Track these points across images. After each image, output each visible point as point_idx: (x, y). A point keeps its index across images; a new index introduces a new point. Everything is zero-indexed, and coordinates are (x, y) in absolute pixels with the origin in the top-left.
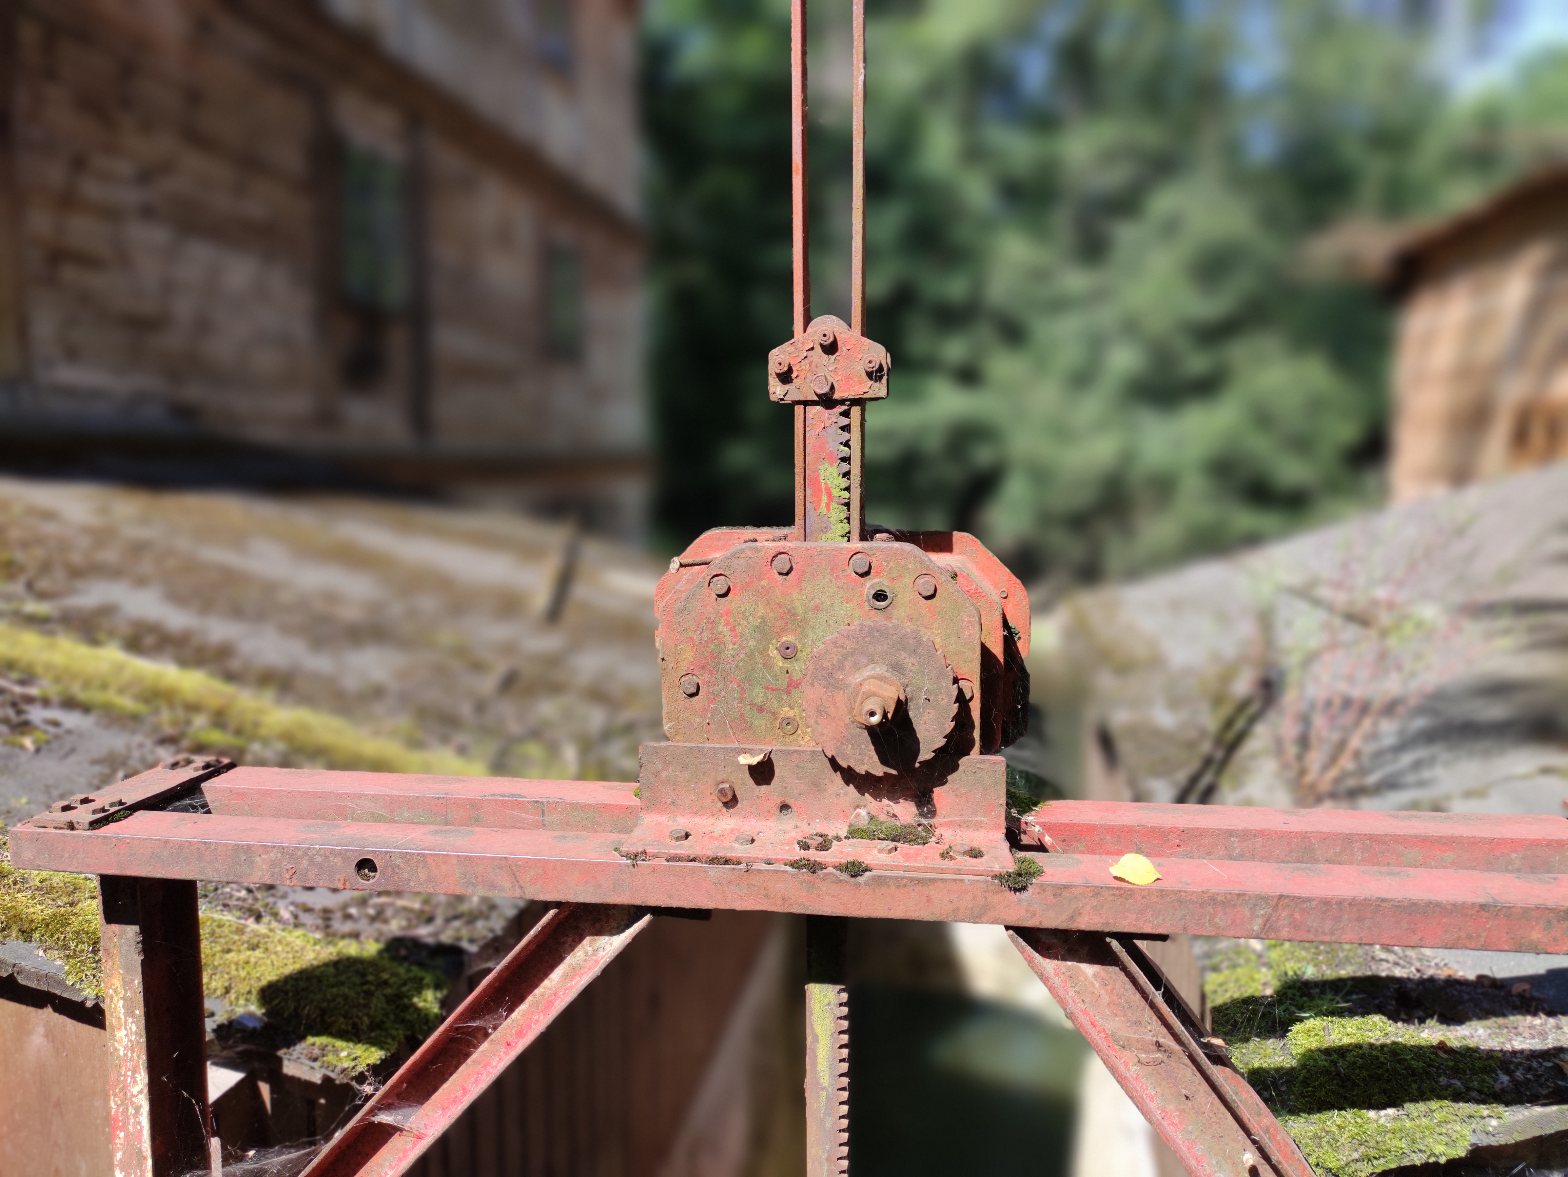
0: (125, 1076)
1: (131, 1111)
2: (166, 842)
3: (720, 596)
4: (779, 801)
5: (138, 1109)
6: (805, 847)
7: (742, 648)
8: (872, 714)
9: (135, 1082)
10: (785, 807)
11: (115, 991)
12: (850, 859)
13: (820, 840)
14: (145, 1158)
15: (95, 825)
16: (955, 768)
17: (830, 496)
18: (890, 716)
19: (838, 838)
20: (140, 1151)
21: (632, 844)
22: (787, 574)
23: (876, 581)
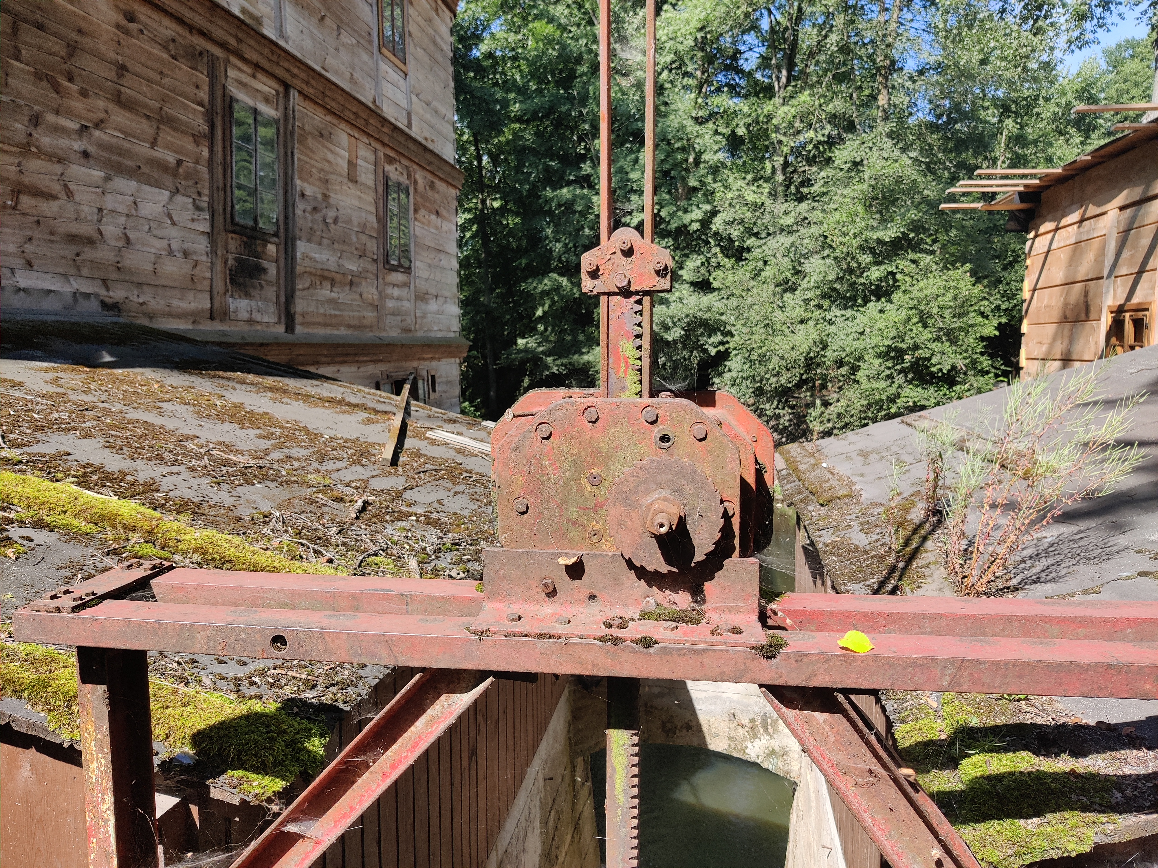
0: (98, 797)
1: (102, 823)
2: (130, 622)
3: (544, 439)
4: (587, 592)
5: (106, 821)
6: (609, 626)
7: (560, 477)
8: (661, 526)
9: (104, 802)
10: (592, 597)
11: (89, 734)
12: (643, 635)
13: (620, 621)
14: (112, 858)
15: (76, 609)
16: (721, 567)
17: (627, 364)
18: (674, 527)
19: (633, 620)
20: (108, 853)
21: (479, 623)
22: (595, 422)
23: (662, 427)
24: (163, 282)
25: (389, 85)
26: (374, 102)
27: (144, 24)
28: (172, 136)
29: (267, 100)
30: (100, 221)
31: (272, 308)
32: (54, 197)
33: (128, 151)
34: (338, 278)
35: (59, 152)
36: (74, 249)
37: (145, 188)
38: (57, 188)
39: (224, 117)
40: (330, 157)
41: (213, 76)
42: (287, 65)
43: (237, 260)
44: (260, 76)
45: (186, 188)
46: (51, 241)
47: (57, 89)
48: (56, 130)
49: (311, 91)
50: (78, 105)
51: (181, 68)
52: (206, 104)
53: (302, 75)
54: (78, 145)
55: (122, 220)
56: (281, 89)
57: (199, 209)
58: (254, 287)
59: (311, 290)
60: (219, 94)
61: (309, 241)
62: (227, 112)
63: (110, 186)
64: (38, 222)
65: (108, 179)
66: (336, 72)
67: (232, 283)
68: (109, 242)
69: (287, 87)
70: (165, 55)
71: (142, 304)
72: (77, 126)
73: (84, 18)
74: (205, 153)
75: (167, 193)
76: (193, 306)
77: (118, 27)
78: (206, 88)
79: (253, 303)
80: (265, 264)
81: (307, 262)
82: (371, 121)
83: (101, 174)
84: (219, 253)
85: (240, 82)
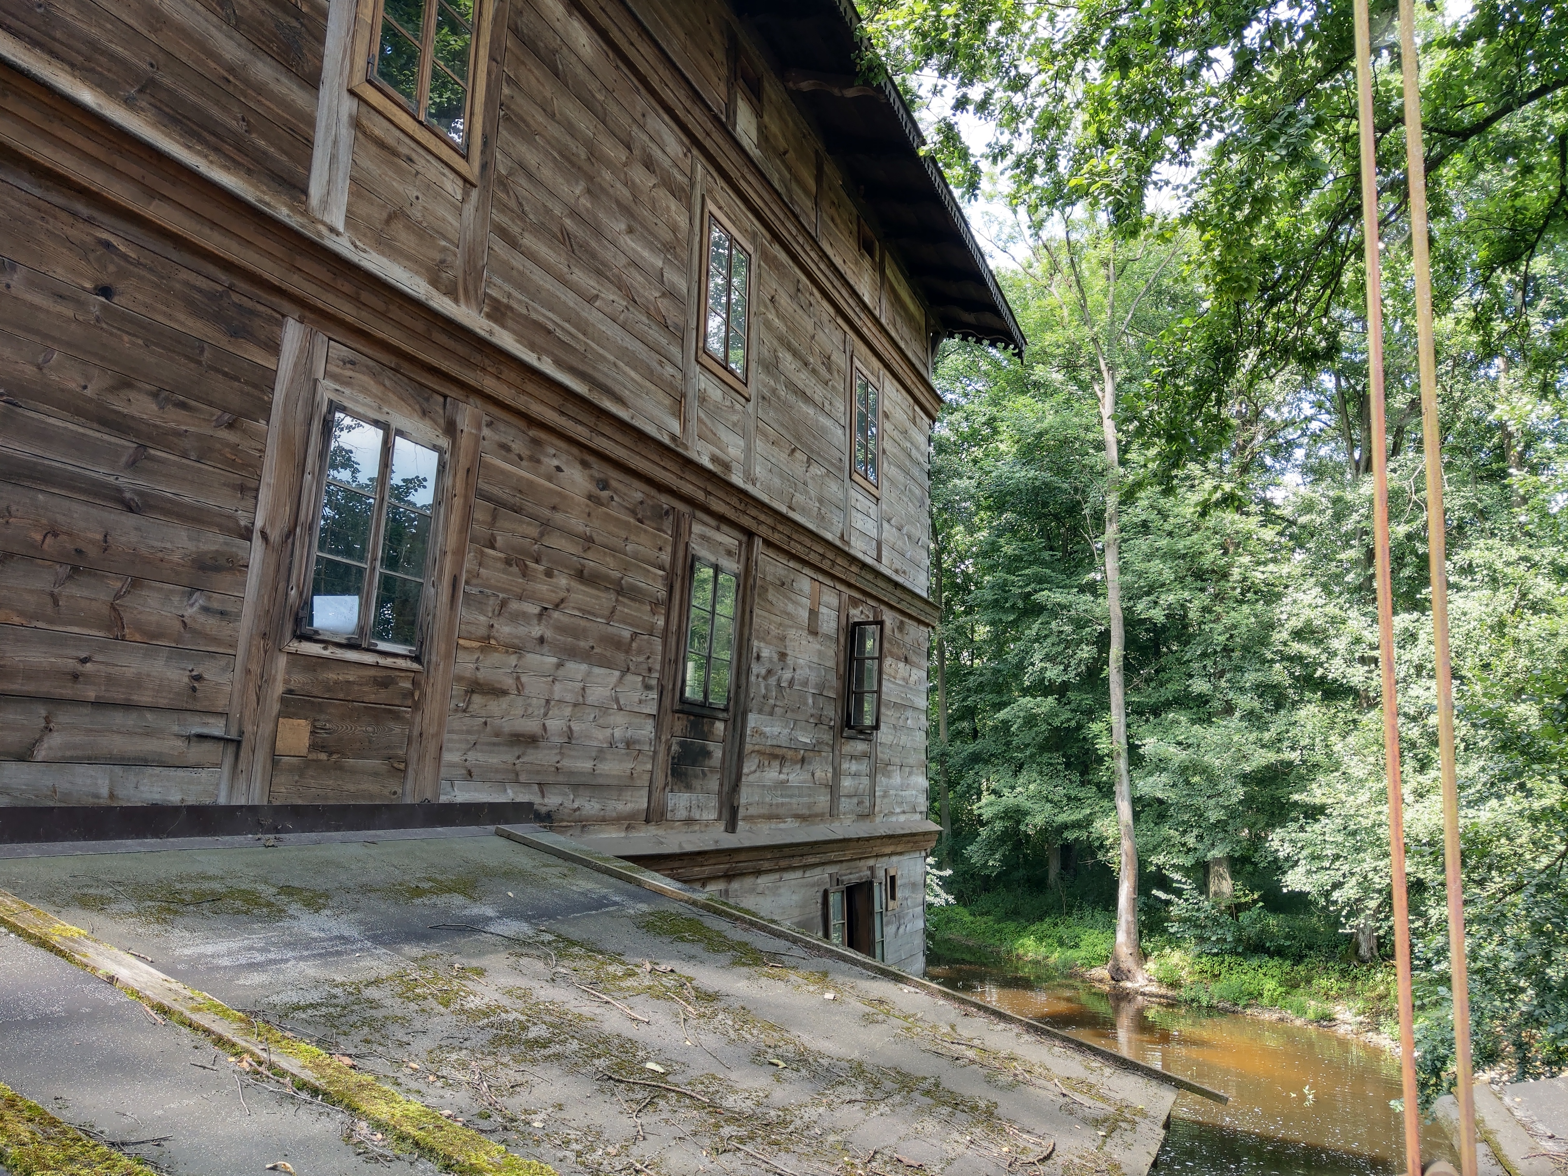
24: (601, 781)
25: (859, 515)
26: (842, 537)
27: (615, 491)
28: (629, 607)
29: (729, 553)
30: (546, 714)
31: (714, 802)
32: (504, 693)
33: (585, 630)
34: (790, 754)
35: (516, 641)
36: (517, 751)
37: (597, 670)
38: (509, 682)
39: (683, 578)
40: (790, 608)
41: (677, 534)
42: (754, 512)
43: (682, 744)
44: (724, 528)
45: (638, 664)
46: (494, 744)
47: (525, 572)
48: (518, 617)
49: (775, 538)
50: (542, 587)
51: (646, 531)
52: (667, 566)
53: (769, 521)
54: (536, 631)
55: (568, 711)
56: (744, 539)
57: (648, 687)
58: (696, 777)
59: (758, 774)
60: (681, 554)
61: (760, 712)
62: (687, 573)
63: (561, 673)
64: (486, 723)
65: (560, 665)
66: (804, 511)
67: (673, 775)
68: (552, 739)
69: (750, 535)
70: (632, 520)
71: (575, 810)
72: (536, 610)
73: (559, 494)
74: (661, 623)
75: (617, 673)
76: (630, 807)
77: (590, 497)
78: (669, 549)
79: (694, 796)
80: (711, 746)
81: (757, 739)
82: (839, 561)
83: (554, 660)
84: (663, 738)
85: (703, 537)
